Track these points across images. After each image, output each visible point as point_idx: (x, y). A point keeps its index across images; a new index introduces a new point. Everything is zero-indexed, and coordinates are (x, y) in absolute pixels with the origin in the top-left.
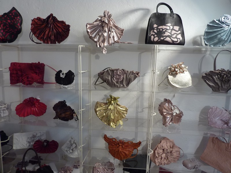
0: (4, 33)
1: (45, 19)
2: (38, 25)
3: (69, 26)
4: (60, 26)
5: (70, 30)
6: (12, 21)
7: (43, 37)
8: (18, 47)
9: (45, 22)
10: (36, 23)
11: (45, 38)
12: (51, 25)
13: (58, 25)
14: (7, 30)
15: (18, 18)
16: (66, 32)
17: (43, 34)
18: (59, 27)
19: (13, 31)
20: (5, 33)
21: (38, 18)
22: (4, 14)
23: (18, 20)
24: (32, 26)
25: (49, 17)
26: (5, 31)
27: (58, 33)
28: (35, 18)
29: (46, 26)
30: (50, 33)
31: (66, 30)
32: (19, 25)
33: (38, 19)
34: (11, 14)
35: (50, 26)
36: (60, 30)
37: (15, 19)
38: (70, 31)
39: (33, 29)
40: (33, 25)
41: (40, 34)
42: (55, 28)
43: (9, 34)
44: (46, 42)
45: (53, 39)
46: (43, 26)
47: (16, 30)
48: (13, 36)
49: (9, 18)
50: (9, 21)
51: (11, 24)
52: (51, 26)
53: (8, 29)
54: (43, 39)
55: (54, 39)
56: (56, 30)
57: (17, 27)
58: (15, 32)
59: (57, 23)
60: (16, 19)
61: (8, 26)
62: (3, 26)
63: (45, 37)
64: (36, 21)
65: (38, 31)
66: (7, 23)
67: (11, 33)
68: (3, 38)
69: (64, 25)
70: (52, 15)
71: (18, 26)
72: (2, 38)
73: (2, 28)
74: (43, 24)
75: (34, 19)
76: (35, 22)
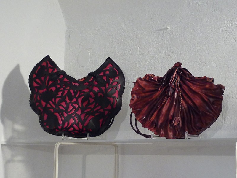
0: (82, 117)
1: (162, 79)
2: (147, 94)
3: (221, 88)
4: (197, 90)
5: (222, 99)
6: (103, 88)
7: (156, 121)
8: (115, 145)
9: (162, 84)
10: (143, 89)
11: (159, 124)
12: (174, 90)
13: (193, 88)
14: (89, 110)
15: (117, 79)
16: (213, 103)
17: (155, 113)
18: (194, 92)
19: (101, 110)
20: (85, 116)
21: (147, 76)
22: (89, 74)
23: (115, 83)
24: (133, 97)
25: (170, 72)
26: (86, 111)
27: (193, 110)
28: (140, 79)
29: (164, 95)
30: (172, 111)
31: (211, 100)
32: (116, 95)
33: (147, 79)
34: (102, 74)
35: (173, 94)
36: (198, 101)
37: (109, 83)
38: (223, 102)
39: (134, 103)
40: (136, 94)
41: (149, 114)
42: (185, 97)
43: (93, 117)
44: (162, 132)
45: (178, 124)
46: (157, 94)
47: (109, 107)
48: (101, 121)
49: (96, 83)
50: (96, 89)
51: (100, 94)
52: (176, 93)
53: (92, 106)
54: (156, 126)
55: (181, 125)
56: (187, 103)
57: (112, 100)
58: (106, 112)
59: (190, 84)
60: (112, 83)
61: (92, 100)
62: (83, 101)
63: (160, 122)
64: (142, 85)
65: (146, 108)
66: (91, 93)
67: (96, 114)
68: (81, 126)
69: (207, 86)
70: (178, 65)
71: (114, 98)
72: (79, 128)
73: (80, 105)
74: (157, 90)
75: (137, 80)
76: (139, 86)
